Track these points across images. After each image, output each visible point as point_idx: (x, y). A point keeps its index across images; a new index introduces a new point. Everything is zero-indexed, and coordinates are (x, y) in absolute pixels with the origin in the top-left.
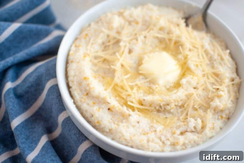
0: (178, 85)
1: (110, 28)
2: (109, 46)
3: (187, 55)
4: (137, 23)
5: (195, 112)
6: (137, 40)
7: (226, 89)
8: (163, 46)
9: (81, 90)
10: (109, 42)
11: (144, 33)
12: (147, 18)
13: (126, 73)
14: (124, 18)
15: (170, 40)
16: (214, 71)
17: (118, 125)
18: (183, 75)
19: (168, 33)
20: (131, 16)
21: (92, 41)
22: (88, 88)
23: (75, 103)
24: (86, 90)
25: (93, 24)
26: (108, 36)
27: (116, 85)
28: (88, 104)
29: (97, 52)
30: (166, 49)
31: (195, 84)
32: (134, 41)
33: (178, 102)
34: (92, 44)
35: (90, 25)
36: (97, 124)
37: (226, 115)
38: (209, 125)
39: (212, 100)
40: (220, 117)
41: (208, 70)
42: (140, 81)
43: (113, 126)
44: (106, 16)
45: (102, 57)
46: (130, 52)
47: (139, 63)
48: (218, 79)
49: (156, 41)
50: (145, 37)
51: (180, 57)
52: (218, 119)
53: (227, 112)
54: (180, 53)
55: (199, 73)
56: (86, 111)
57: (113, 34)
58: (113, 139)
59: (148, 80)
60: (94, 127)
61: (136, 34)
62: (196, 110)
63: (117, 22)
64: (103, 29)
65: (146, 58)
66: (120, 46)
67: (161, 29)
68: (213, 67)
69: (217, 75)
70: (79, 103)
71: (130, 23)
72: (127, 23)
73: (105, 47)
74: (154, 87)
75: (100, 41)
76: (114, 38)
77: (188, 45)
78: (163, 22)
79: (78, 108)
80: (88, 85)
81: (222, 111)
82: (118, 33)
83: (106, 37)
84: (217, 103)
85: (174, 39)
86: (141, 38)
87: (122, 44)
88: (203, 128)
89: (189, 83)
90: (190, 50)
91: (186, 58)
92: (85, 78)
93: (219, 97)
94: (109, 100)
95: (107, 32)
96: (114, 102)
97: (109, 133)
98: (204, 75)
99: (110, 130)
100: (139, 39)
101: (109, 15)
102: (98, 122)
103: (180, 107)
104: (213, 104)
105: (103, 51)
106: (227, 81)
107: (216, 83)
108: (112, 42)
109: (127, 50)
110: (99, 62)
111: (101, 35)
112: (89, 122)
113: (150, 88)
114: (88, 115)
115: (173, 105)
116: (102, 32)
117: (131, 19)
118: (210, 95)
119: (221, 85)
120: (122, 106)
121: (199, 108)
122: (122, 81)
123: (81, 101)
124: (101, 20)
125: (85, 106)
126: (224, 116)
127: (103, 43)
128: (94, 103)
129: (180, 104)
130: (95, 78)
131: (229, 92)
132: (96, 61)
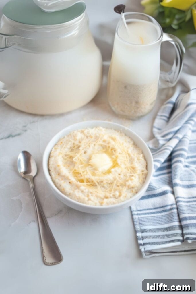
0: (109, 172)
1: (75, 139)
2: (74, 149)
3: (118, 156)
4: (92, 137)
5: (117, 188)
6: (90, 146)
7: (137, 176)
8: (105, 150)
9: (56, 172)
10: (74, 147)
11: (94, 143)
12: (98, 135)
13: (82, 163)
14: (84, 133)
15: (109, 147)
16: (132, 165)
17: (74, 191)
18: (114, 167)
19: (108, 144)
20: (88, 133)
21: (64, 146)
22: (59, 171)
23: (51, 178)
24: (58, 172)
25: (66, 137)
26: (74, 144)
27: (75, 170)
28: (59, 180)
29: (67, 152)
30: (106, 152)
31: (119, 172)
32: (88, 147)
33: (108, 181)
34: (64, 148)
35: (64, 137)
36: (63, 190)
37: (135, 190)
38: (123, 195)
39: (127, 181)
40: (131, 191)
41: (129, 165)
42: (88, 169)
43: (71, 192)
44: (74, 132)
45: (69, 155)
46: (85, 153)
47: (90, 159)
48: (133, 171)
49: (101, 148)
50: (94, 145)
51: (113, 157)
52: (130, 192)
53: (136, 189)
54: (114, 155)
55: (123, 166)
56: (58, 183)
57: (77, 143)
58: (71, 198)
59: (93, 168)
60: (61, 192)
61: (89, 143)
62: (118, 186)
63: (79, 136)
64: (71, 140)
65: (93, 156)
66: (79, 150)
67: (104, 141)
68: (132, 164)
69: (133, 168)
70: (54, 179)
71: (87, 137)
72: (86, 137)
73: (72, 150)
74: (96, 172)
75: (69, 146)
76: (77, 145)
77: (119, 151)
78: (106, 137)
79: (53, 181)
80: (59, 169)
81: (133, 188)
82: (80, 142)
83: (72, 144)
84: (130, 183)
85: (111, 146)
86: (92, 145)
87: (81, 148)
88: (120, 196)
89: (116, 171)
90: (120, 154)
91: (117, 157)
92: (58, 166)
93: (131, 180)
94: (70, 177)
95: (73, 141)
96: (73, 179)
97: (69, 195)
98: (126, 168)
99: (70, 194)
100: (91, 147)
101: (75, 132)
102: (63, 189)
103: (110, 184)
104: (128, 183)
105: (70, 152)
106: (139, 172)
107: (132, 172)
108: (76, 147)
109: (83, 151)
110: (67, 158)
111: (70, 143)
112: (59, 189)
113: (94, 172)
114: (58, 185)
115: (105, 182)
116: (70, 141)
117: (87, 135)
118: (128, 179)
119: (134, 173)
120: (77, 182)
121: (120, 185)
122: (79, 168)
123: (55, 178)
124: (70, 134)
125: (57, 181)
126: (134, 190)
127: (71, 148)
128: (62, 179)
129: (109, 182)
130: (64, 166)
131: (139, 178)
132: (66, 158)
